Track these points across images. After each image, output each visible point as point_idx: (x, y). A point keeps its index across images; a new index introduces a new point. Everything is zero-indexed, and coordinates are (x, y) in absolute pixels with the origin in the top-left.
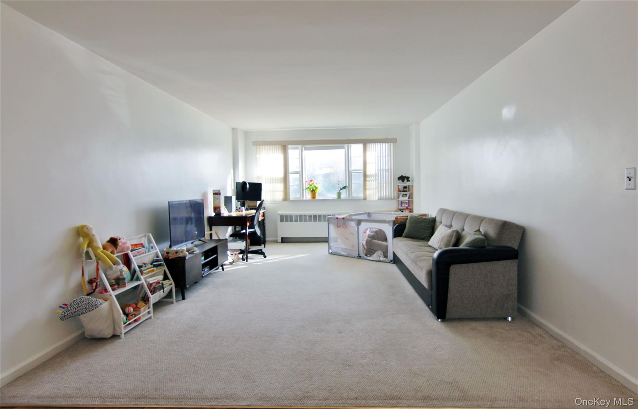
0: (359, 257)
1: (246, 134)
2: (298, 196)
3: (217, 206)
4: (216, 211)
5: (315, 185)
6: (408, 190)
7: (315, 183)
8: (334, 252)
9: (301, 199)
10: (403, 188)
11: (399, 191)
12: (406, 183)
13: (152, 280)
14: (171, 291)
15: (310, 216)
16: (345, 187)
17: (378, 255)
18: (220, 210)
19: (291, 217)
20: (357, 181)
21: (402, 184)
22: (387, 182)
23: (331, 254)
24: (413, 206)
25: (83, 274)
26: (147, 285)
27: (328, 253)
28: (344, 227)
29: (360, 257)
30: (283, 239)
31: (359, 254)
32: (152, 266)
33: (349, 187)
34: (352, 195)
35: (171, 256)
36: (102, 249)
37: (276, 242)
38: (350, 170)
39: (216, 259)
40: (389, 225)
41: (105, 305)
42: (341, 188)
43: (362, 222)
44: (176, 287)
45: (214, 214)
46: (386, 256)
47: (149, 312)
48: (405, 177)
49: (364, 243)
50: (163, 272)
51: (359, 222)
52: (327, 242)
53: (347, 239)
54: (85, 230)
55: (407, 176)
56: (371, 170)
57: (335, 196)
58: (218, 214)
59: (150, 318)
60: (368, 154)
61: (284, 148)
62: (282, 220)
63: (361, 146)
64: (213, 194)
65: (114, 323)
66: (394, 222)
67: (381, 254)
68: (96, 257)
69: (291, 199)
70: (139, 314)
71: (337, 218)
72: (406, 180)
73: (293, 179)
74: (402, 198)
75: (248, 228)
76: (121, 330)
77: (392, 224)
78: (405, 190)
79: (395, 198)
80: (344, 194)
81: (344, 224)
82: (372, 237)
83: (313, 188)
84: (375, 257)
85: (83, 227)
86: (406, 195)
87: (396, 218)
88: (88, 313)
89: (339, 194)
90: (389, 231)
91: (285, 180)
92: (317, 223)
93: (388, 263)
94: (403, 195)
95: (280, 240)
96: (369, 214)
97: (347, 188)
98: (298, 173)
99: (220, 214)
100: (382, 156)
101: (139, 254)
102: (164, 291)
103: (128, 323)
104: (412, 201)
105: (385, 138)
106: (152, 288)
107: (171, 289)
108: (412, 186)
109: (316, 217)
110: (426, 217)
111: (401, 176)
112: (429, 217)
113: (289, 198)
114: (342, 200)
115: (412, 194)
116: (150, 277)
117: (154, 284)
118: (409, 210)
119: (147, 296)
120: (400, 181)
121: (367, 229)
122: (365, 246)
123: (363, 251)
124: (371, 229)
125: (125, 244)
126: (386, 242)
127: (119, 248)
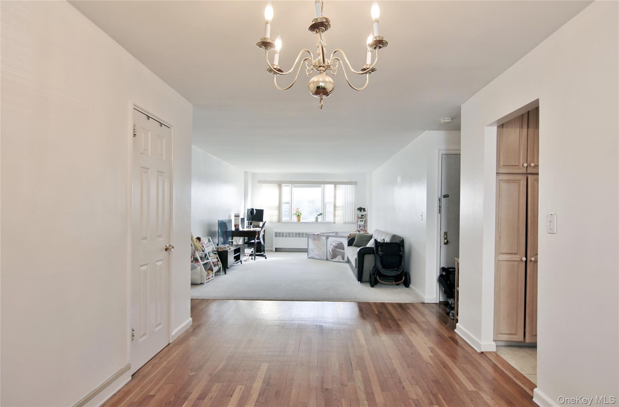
0: (327, 259)
1: (253, 174)
2: (289, 219)
3: (237, 224)
4: (236, 227)
5: (300, 212)
6: (364, 217)
8: (312, 257)
9: (290, 221)
10: (361, 216)
11: (358, 218)
12: (363, 213)
13: (214, 260)
15: (296, 234)
16: (321, 214)
17: (339, 258)
18: (239, 227)
19: (283, 233)
20: (330, 209)
21: (360, 214)
22: (350, 211)
23: (309, 258)
24: (367, 228)
26: (212, 262)
27: (307, 257)
28: (318, 240)
29: (328, 259)
30: (277, 249)
31: (327, 258)
32: (213, 253)
33: (323, 214)
34: (325, 220)
35: (220, 250)
36: (196, 242)
37: (272, 251)
38: (325, 202)
39: (239, 255)
41: (199, 267)
42: (318, 214)
43: (329, 237)
44: (223, 266)
45: (235, 229)
46: (343, 259)
47: (212, 276)
48: (362, 208)
49: (331, 251)
50: (216, 258)
51: (327, 237)
52: (307, 252)
53: (320, 248)
55: (363, 208)
56: (339, 203)
57: (314, 220)
58: (237, 229)
59: (213, 279)
60: (338, 192)
61: (280, 185)
62: (276, 236)
63: (332, 186)
64: (235, 216)
65: (202, 277)
66: (349, 237)
67: (341, 257)
69: (283, 221)
70: (210, 276)
71: (314, 234)
72: (362, 211)
73: (285, 207)
74: (360, 223)
75: (256, 239)
76: (205, 281)
77: (347, 238)
78: (362, 217)
79: (356, 222)
80: (320, 219)
81: (318, 238)
82: (336, 247)
83: (298, 214)
84: (336, 259)
86: (363, 221)
87: (350, 235)
89: (317, 218)
90: (345, 242)
91: (280, 208)
92: (301, 238)
93: (344, 263)
94: (361, 220)
95: (274, 250)
96: (337, 233)
97: (322, 215)
98: (288, 203)
100: (347, 193)
101: (207, 247)
102: (219, 267)
103: (207, 278)
104: (367, 225)
105: (349, 181)
106: (214, 264)
107: (220, 267)
108: (367, 214)
109: (300, 234)
110: (368, 234)
111: (359, 207)
112: (369, 234)
113: (282, 221)
114: (319, 222)
115: (367, 220)
116: (212, 259)
117: (215, 262)
118: (363, 231)
119: (212, 267)
120: (359, 211)
121: (332, 242)
122: (331, 252)
123: (330, 255)
124: (335, 241)
125: (203, 240)
126: (344, 250)
127: (201, 242)
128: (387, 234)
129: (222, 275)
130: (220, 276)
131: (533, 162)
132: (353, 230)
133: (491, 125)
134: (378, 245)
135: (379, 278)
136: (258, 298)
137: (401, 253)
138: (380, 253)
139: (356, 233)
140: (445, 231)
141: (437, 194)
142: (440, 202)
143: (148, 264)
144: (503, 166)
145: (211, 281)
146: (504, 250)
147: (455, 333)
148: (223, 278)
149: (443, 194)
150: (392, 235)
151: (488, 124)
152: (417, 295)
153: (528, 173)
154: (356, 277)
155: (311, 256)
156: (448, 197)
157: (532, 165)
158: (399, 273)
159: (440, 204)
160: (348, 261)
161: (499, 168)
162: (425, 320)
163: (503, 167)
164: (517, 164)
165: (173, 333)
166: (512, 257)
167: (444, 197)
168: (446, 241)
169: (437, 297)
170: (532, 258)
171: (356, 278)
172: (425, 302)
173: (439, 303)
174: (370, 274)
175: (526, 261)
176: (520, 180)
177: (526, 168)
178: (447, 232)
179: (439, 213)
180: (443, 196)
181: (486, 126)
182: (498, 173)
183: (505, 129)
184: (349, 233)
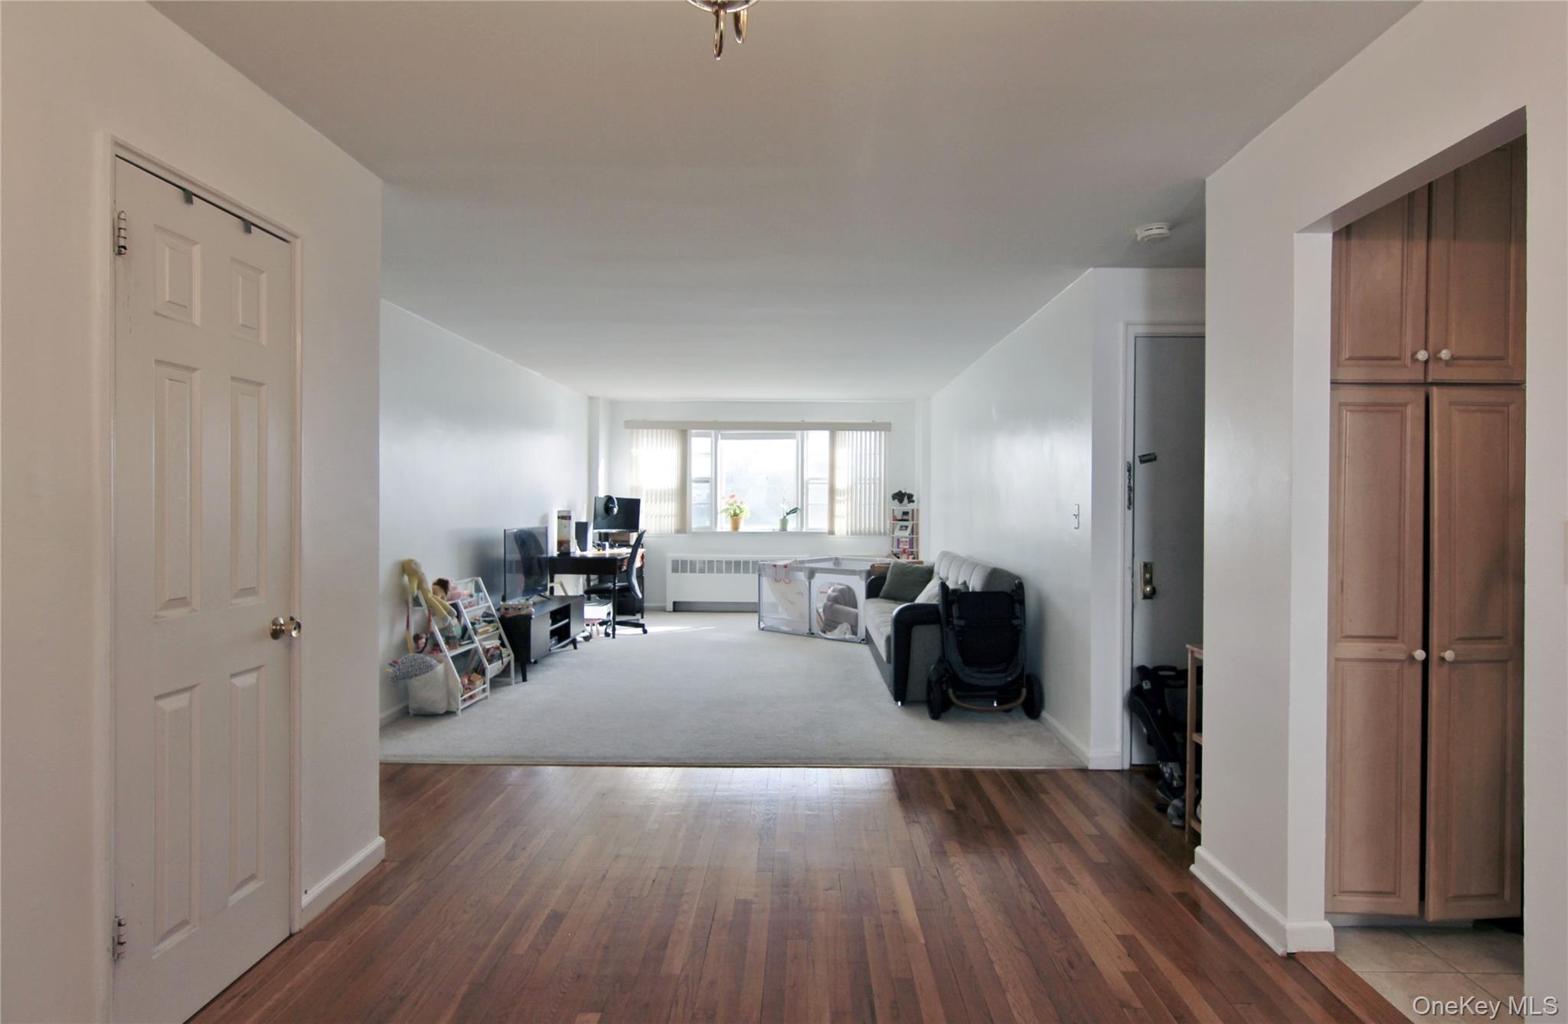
0: (811, 634)
1: (614, 405)
2: (708, 524)
3: (565, 539)
4: (562, 548)
5: (739, 504)
6: (910, 519)
7: (739, 502)
8: (770, 626)
9: (713, 529)
10: (901, 514)
11: (895, 519)
12: (906, 505)
13: (488, 644)
14: (509, 664)
15: (728, 563)
16: (794, 511)
17: (842, 630)
18: (569, 547)
19: (693, 563)
20: (818, 496)
21: (899, 508)
22: (872, 503)
23: (763, 629)
24: (918, 548)
25: (408, 626)
26: (483, 650)
27: (757, 628)
28: (786, 580)
29: (813, 634)
30: (677, 605)
31: (810, 630)
32: (487, 623)
33: (802, 510)
34: (806, 525)
35: (511, 614)
36: (432, 594)
37: (663, 610)
38: (805, 478)
39: (567, 626)
40: (861, 577)
41: (440, 668)
42: (788, 511)
43: (817, 572)
44: (516, 660)
45: (558, 552)
46: (854, 633)
47: (484, 690)
48: (905, 494)
49: (821, 610)
50: (498, 636)
51: (811, 574)
52: (756, 612)
53: (792, 603)
54: (413, 566)
55: (908, 492)
56: (841, 483)
57: (777, 527)
58: (564, 552)
59: (486, 698)
60: (839, 449)
61: (683, 432)
62: (675, 570)
63: (824, 435)
64: (559, 518)
65: (450, 695)
66: (869, 573)
67: (847, 628)
68: (427, 603)
69: (693, 530)
70: (474, 689)
71: (775, 566)
72: (906, 500)
73: (698, 494)
74: (898, 533)
75: (620, 578)
76: (458, 705)
77: (864, 575)
78: (905, 517)
79: (888, 531)
80: (792, 525)
81: (787, 575)
82: (835, 600)
83: (735, 511)
84: (836, 633)
85: (410, 562)
86: (907, 527)
87: (873, 566)
88: (423, 676)
89: (784, 522)
90: (859, 587)
91: (683, 494)
92: (742, 576)
94: (901, 527)
95: (670, 607)
96: (837, 561)
97: (799, 511)
98: (708, 482)
99: (569, 553)
100: (865, 454)
101: (470, 605)
102: (505, 663)
103: (465, 697)
104: (917, 539)
105: (870, 421)
106: (489, 655)
107: (509, 662)
108: (918, 510)
109: (740, 565)
110: (919, 565)
111: (897, 491)
112: (925, 564)
113: (690, 529)
114: (791, 533)
115: (917, 525)
116: (485, 639)
117: (492, 650)
118: (909, 555)
119: (483, 665)
120: (896, 501)
121: (825, 585)
122: (822, 614)
123: (818, 622)
124: (832, 584)
125: (455, 588)
126: (855, 607)
127: (449, 593)
128: (974, 565)
129: (516, 683)
130: (511, 687)
131: (1446, 348)
132: (879, 553)
133: (1315, 227)
134: (950, 598)
135: (954, 692)
136: (605, 758)
137: (1015, 622)
138: (955, 622)
139: (888, 560)
140: (1147, 560)
141: (1122, 452)
142: (1130, 475)
143: (196, 689)
144: (1351, 359)
145: (480, 703)
146: (1356, 627)
147: (1193, 877)
148: (516, 692)
149: (1139, 453)
150: (989, 570)
151: (1306, 225)
152: (1064, 746)
153: (1430, 380)
154: (889, 687)
155: (769, 624)
156: (1154, 462)
157: (1445, 354)
158: (1010, 679)
159: (1130, 482)
160: (868, 640)
161: (1339, 365)
162: (1094, 831)
163: (1350, 362)
164: (1396, 354)
165: (306, 900)
166: (1380, 650)
167: (1142, 462)
168: (1148, 589)
169: (1123, 753)
170: (1445, 651)
171: (890, 690)
172: (1090, 768)
173: (1130, 770)
174: (929, 681)
175: (1425, 663)
176: (1405, 405)
177: (1423, 365)
178: (1151, 564)
179: (1129, 508)
180: (1139, 457)
181: (1299, 232)
182: (1334, 383)
183: (1355, 242)
184: (870, 561)
